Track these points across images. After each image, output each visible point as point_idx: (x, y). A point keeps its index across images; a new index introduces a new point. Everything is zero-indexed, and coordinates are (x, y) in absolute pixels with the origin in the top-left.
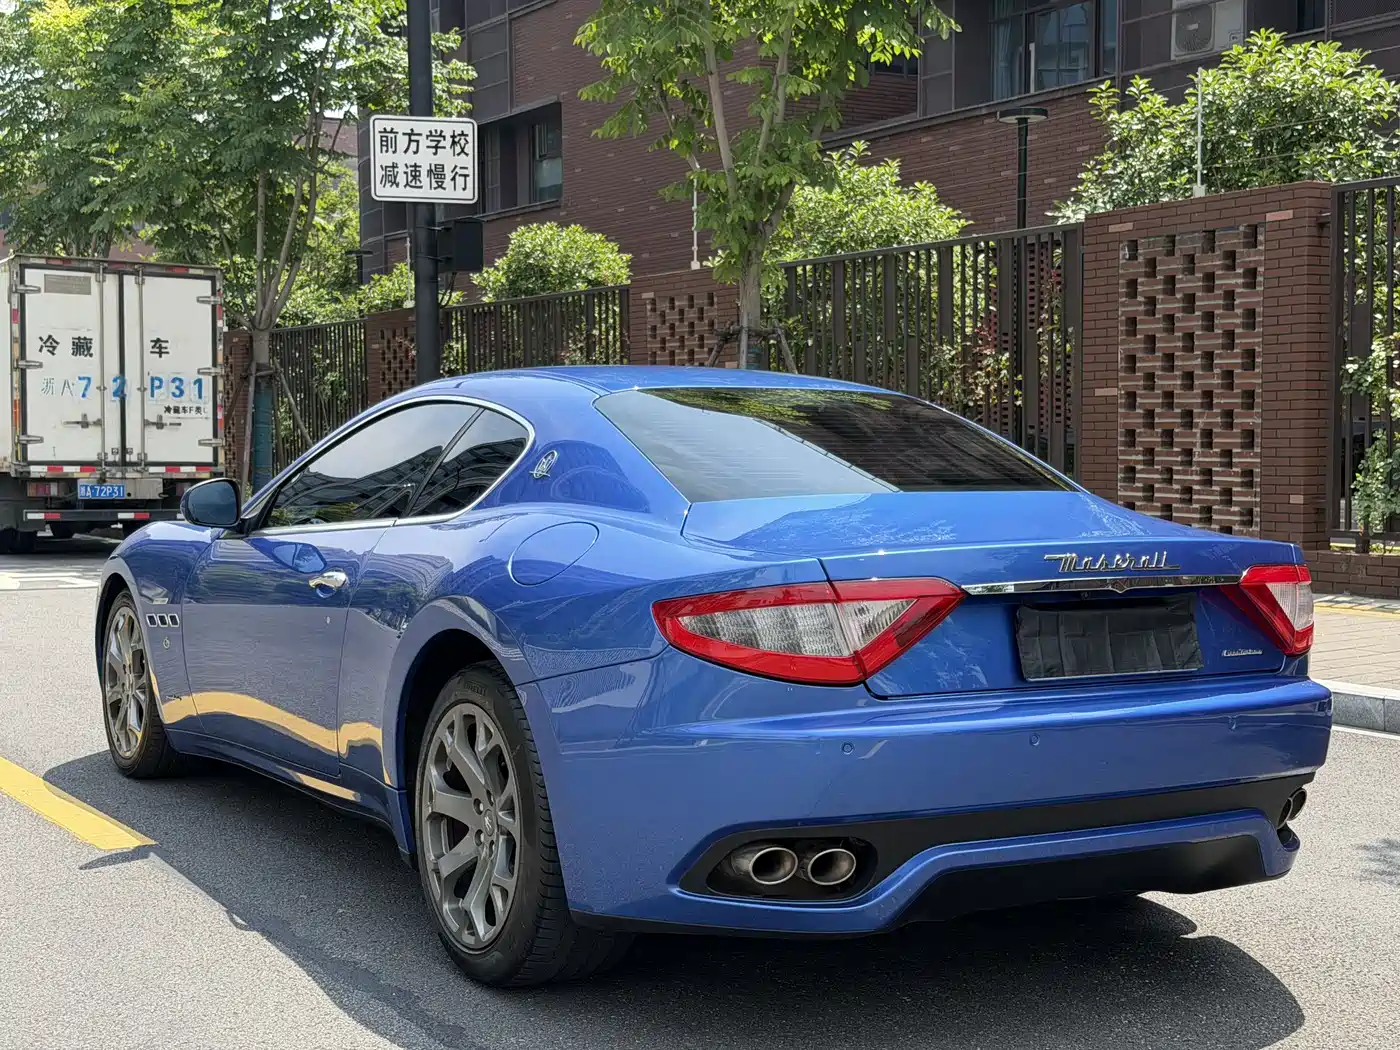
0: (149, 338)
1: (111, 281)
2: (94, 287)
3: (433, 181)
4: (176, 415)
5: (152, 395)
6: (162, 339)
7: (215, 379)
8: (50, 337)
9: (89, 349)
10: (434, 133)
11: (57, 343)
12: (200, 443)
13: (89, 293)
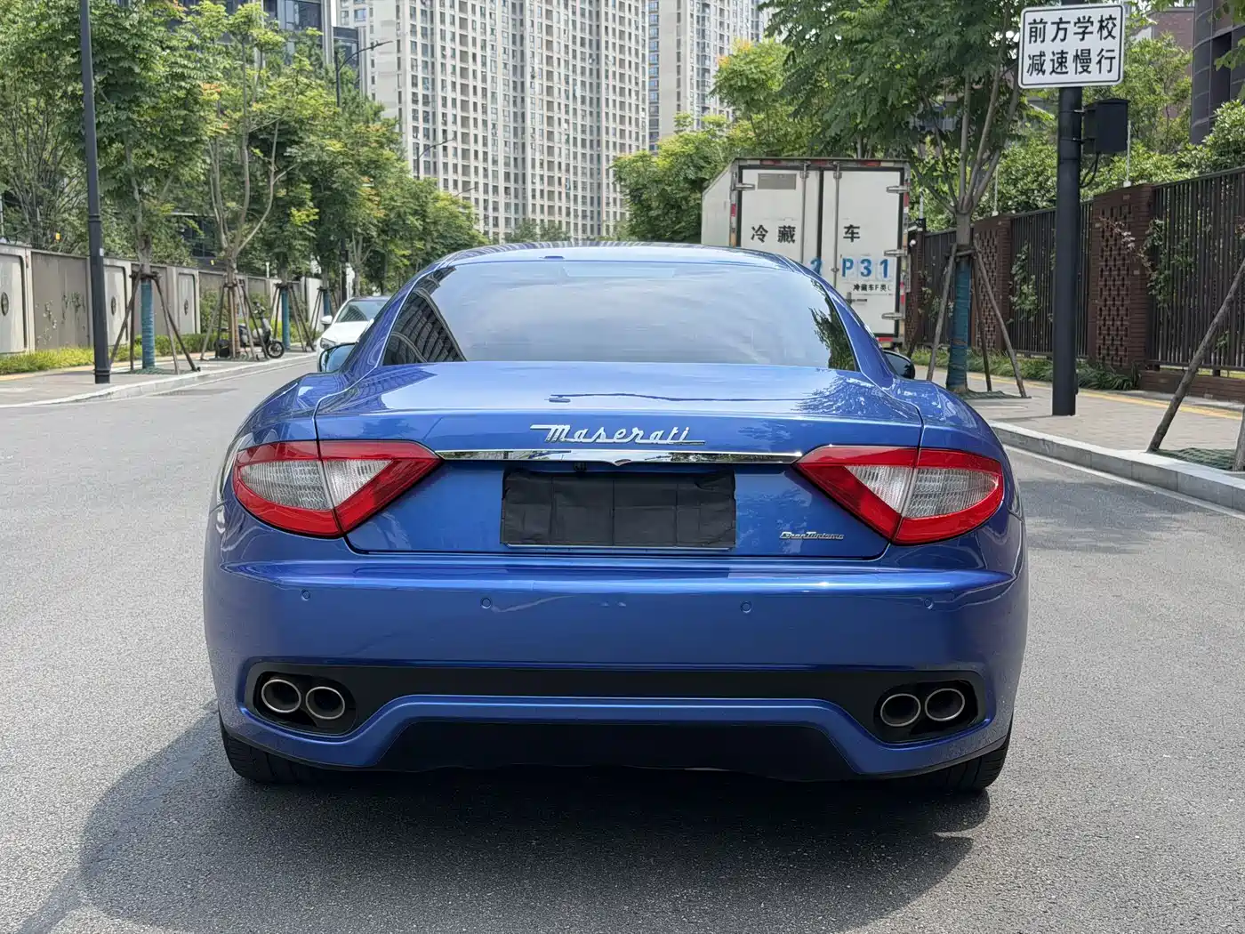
0: (843, 224)
1: (813, 176)
2: (799, 181)
3: (1079, 65)
4: (864, 292)
5: (844, 275)
6: (855, 225)
7: (899, 260)
8: (761, 227)
9: (792, 236)
10: (1082, 20)
11: (766, 232)
12: (884, 317)
13: (795, 188)
